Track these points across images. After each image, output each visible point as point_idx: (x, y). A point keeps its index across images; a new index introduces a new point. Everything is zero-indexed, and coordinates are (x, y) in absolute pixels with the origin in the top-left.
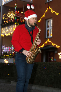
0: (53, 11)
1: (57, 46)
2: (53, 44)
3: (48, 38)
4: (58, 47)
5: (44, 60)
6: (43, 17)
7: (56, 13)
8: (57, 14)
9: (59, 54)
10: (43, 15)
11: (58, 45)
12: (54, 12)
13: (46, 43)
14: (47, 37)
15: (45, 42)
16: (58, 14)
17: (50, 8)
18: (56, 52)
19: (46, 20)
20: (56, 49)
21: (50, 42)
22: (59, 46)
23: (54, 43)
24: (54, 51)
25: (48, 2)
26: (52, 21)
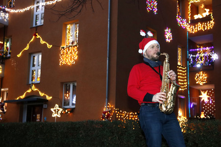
0: (42, 42)
1: (47, 96)
2: (42, 94)
3: (32, 84)
4: (49, 98)
5: (25, 120)
6: (25, 49)
7: (48, 44)
8: (49, 46)
9: (52, 110)
10: (26, 45)
11: (49, 96)
12: (44, 42)
13: (29, 91)
14: (30, 82)
15: (28, 89)
16: (51, 46)
17: (38, 37)
18: (45, 106)
19: (30, 54)
20: (46, 101)
21: (36, 89)
22: (51, 97)
23: (42, 92)
24: (42, 105)
25: (34, 26)
26: (40, 56)
